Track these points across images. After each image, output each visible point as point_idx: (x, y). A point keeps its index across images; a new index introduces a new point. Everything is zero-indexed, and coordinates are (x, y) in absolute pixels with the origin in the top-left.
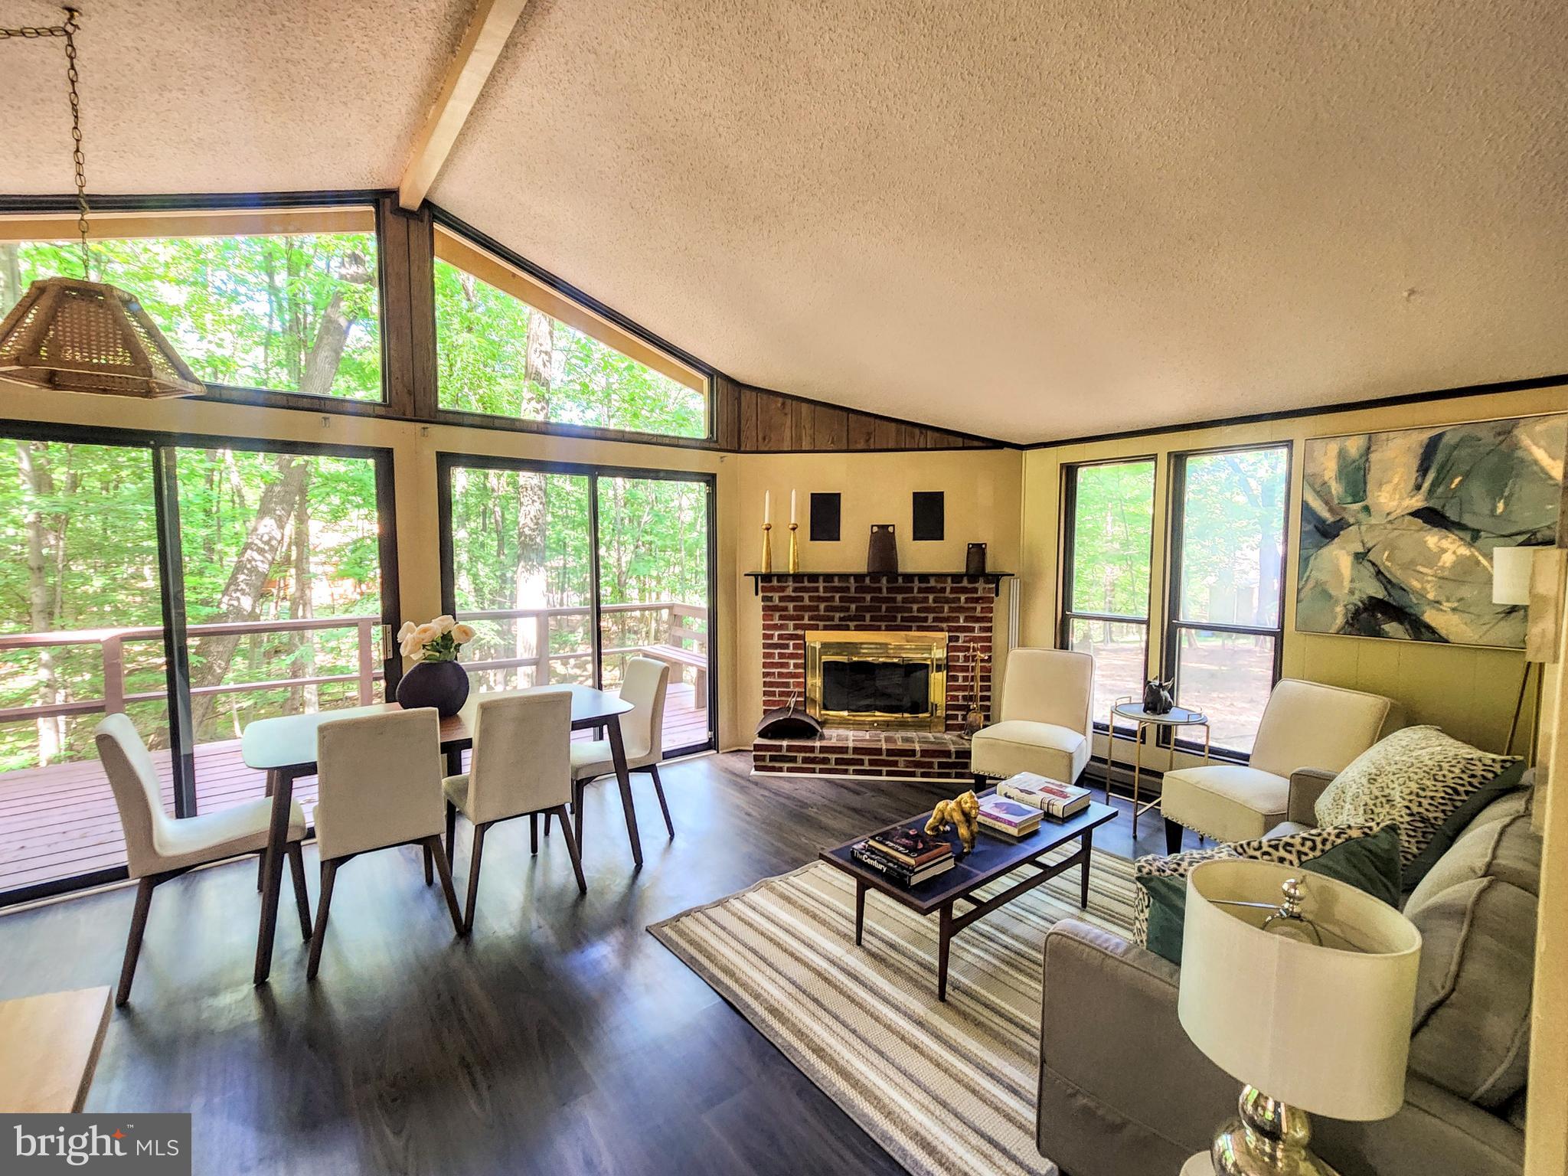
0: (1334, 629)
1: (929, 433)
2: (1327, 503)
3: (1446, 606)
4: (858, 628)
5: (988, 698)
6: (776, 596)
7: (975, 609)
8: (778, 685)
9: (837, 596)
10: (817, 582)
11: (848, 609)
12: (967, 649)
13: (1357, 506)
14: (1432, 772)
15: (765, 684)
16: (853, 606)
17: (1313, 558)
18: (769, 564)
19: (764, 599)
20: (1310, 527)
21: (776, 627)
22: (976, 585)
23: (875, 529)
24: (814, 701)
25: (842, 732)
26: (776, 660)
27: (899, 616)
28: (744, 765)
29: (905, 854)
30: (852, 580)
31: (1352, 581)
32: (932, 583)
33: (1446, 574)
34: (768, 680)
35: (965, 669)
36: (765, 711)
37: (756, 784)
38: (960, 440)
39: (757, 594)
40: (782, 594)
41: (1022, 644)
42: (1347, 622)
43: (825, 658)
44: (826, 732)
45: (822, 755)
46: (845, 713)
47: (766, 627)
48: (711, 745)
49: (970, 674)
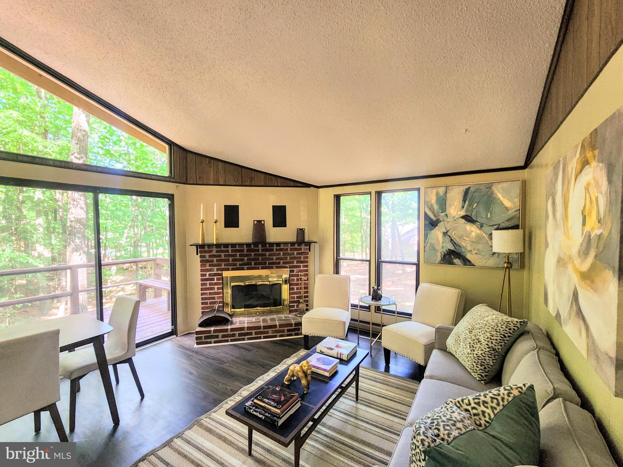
0: (437, 262)
1: (279, 179)
2: (433, 213)
3: (474, 252)
4: (248, 269)
5: (307, 297)
6: (207, 255)
7: (301, 257)
8: (209, 299)
9: (238, 254)
10: (228, 247)
11: (243, 260)
12: (298, 275)
13: (443, 214)
14: (495, 328)
15: (202, 299)
16: (246, 258)
17: (429, 234)
18: (203, 239)
19: (201, 257)
20: (428, 222)
21: (208, 270)
22: (301, 247)
23: (256, 222)
24: (227, 304)
25: (242, 319)
26: (208, 286)
27: (267, 262)
28: (191, 342)
29: (275, 407)
30: (245, 246)
31: (443, 243)
32: (282, 247)
33: (473, 240)
34: (203, 296)
35: (297, 284)
36: (203, 312)
37: (197, 353)
38: (292, 183)
39: (197, 254)
40: (210, 254)
41: (321, 272)
42: (442, 259)
43: (233, 284)
44: (234, 319)
45: (231, 333)
46: (243, 309)
47: (202, 271)
48: (174, 332)
49: (299, 287)
